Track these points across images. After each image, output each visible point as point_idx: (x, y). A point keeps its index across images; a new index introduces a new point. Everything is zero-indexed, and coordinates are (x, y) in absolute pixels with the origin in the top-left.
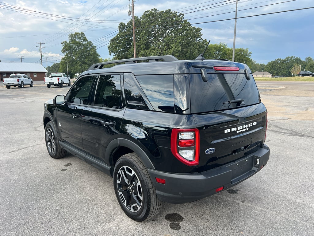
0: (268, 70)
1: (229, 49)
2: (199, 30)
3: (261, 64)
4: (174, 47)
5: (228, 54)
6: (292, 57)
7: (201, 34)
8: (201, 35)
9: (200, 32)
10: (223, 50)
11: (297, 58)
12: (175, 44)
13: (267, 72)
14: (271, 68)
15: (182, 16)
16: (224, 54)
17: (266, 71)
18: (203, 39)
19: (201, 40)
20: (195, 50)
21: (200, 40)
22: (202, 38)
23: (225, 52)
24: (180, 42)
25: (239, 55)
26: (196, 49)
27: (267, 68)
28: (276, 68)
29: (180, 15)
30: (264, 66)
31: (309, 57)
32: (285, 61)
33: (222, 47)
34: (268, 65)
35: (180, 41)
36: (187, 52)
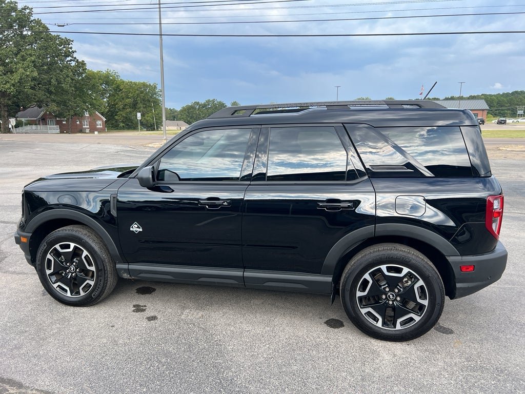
0: (182, 118)
1: (124, 82)
2: (67, 42)
3: (170, 109)
4: (21, 70)
5: (124, 90)
6: (213, 101)
7: (73, 49)
8: (73, 52)
9: (70, 46)
10: (113, 83)
11: (220, 102)
12: (23, 64)
13: (182, 122)
14: (187, 116)
15: (28, 11)
16: (116, 90)
17: (180, 120)
18: (78, 60)
19: (74, 61)
20: (65, 78)
21: (71, 60)
22: (75, 58)
23: (118, 87)
24: (33, 62)
25: (142, 92)
26: (68, 76)
27: (181, 115)
28: (194, 115)
29: (25, 9)
30: (176, 111)
31: (235, 102)
32: (204, 106)
33: (111, 76)
34: (181, 111)
35: (33, 59)
36: (50, 82)
